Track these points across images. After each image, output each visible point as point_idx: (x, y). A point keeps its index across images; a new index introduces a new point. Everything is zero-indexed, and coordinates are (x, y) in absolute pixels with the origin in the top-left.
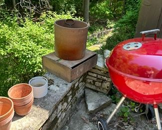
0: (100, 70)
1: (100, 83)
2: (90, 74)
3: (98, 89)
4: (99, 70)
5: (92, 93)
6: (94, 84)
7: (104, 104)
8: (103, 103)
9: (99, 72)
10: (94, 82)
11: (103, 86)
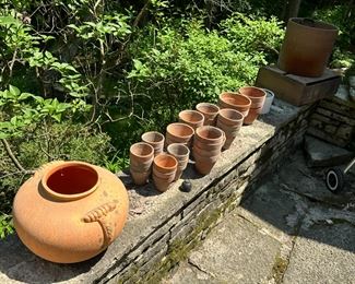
0: (340, 105)
1: (334, 129)
2: (320, 110)
3: (329, 139)
4: (338, 104)
5: (317, 142)
6: (323, 129)
7: (338, 157)
8: (336, 155)
9: (337, 108)
10: (324, 124)
11: (339, 133)
